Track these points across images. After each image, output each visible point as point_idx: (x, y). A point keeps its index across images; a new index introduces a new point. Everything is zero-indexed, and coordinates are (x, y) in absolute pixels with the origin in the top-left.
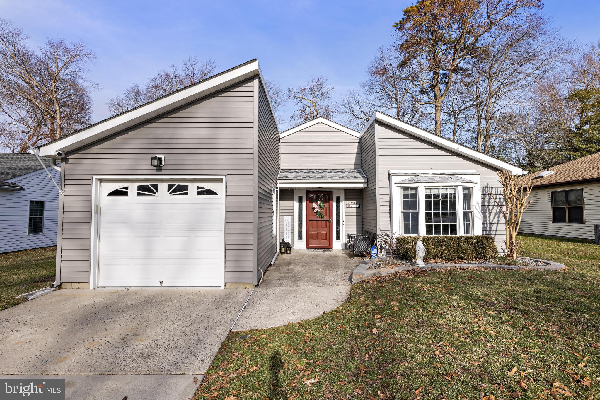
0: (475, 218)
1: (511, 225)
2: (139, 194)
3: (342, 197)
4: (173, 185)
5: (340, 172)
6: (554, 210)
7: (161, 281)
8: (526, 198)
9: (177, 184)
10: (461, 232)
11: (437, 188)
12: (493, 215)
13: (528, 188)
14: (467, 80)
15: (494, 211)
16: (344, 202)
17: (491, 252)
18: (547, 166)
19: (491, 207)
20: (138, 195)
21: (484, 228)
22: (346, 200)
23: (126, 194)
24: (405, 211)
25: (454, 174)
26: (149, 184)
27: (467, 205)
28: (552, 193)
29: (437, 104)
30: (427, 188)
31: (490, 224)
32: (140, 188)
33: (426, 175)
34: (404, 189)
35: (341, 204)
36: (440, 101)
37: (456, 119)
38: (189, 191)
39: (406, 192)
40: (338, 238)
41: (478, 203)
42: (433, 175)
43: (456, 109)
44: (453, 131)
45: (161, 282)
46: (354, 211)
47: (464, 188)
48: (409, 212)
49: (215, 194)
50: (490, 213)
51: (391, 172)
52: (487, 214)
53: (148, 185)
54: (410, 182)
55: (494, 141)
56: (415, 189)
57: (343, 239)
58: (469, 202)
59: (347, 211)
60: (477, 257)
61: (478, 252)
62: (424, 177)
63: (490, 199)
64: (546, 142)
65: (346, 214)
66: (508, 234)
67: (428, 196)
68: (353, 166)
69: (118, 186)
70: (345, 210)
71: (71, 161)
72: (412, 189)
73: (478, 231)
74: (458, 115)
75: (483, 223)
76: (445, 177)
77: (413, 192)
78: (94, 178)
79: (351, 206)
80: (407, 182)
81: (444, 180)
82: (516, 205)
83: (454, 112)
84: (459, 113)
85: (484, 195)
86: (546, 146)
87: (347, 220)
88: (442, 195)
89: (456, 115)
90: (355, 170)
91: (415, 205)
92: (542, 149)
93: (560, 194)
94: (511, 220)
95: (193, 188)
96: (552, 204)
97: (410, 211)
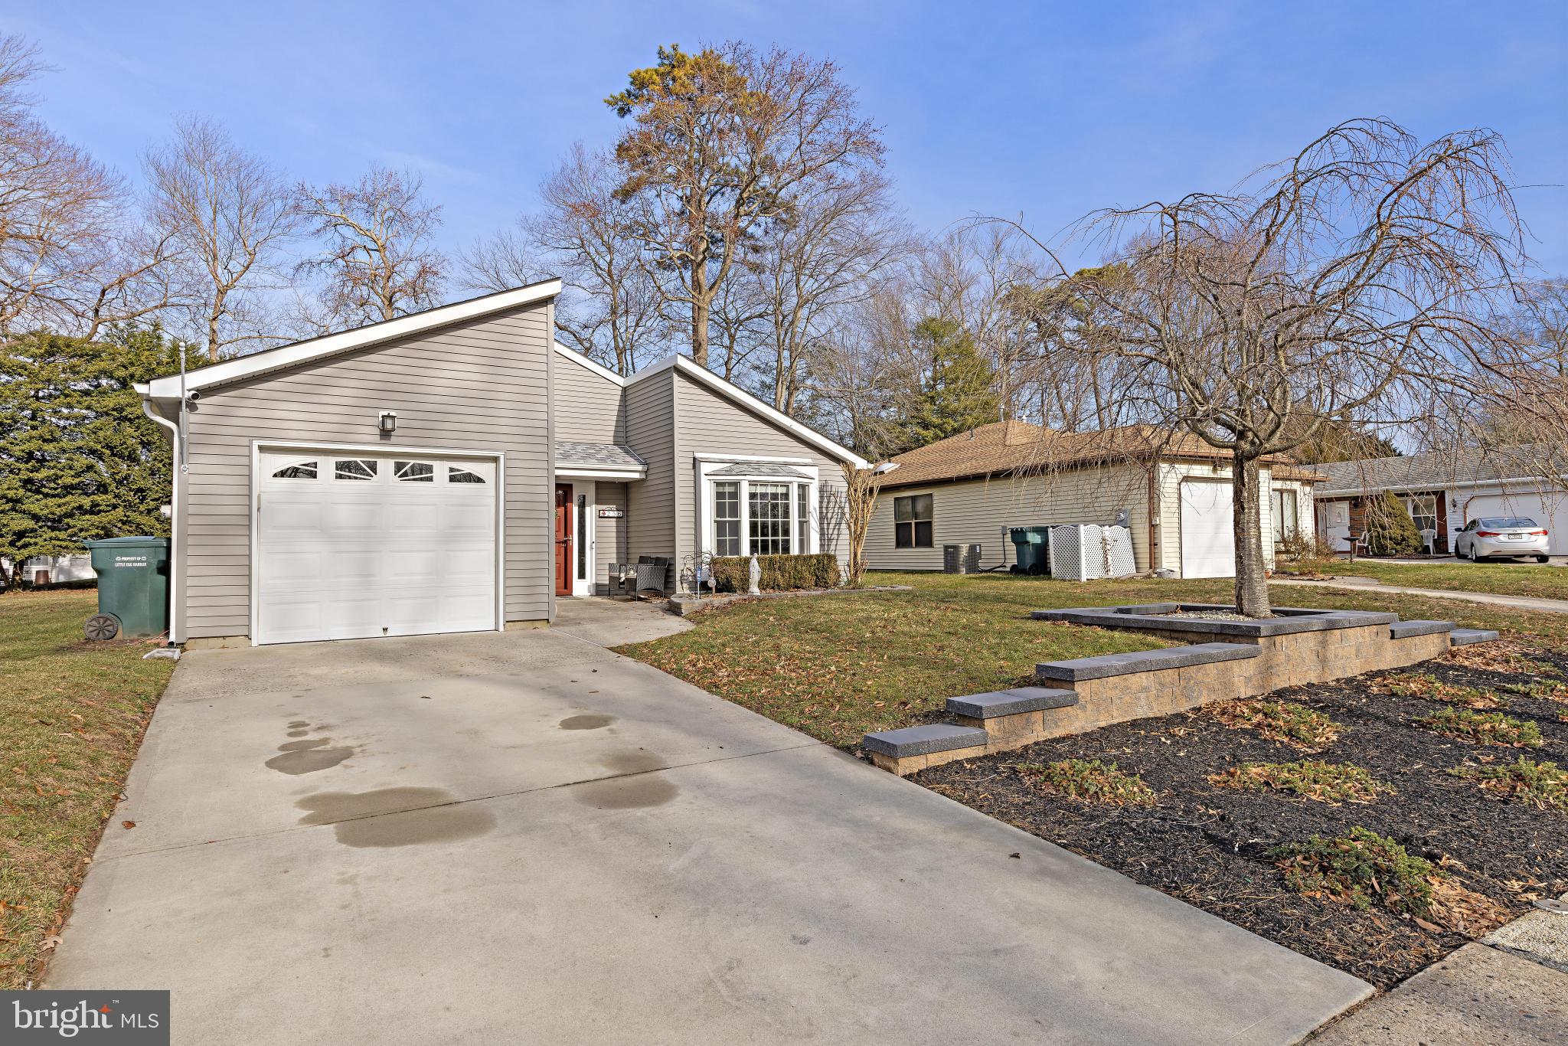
0: (812, 531)
1: (855, 539)
2: (339, 477)
3: (591, 495)
4: (404, 465)
5: (591, 450)
6: (898, 526)
7: (385, 627)
8: (873, 501)
9: (412, 462)
10: (795, 550)
11: (764, 484)
12: (832, 526)
13: (875, 488)
14: (751, 257)
15: (833, 521)
16: (594, 506)
17: (832, 575)
18: (888, 456)
19: (829, 515)
20: (336, 478)
21: (822, 546)
22: (598, 502)
23: (313, 475)
24: (719, 519)
25: (786, 464)
26: (358, 460)
27: (803, 511)
28: (896, 499)
29: (700, 304)
30: (752, 484)
31: (829, 540)
32: (340, 466)
33: (748, 463)
34: (719, 484)
35: (588, 509)
36: (707, 299)
37: (732, 338)
38: (435, 474)
39: (721, 490)
40: (582, 575)
41: (815, 509)
42: (758, 463)
43: (732, 315)
44: (726, 363)
45: (385, 630)
46: (613, 523)
47: (799, 486)
48: (726, 521)
49: (479, 480)
50: (828, 524)
51: (698, 455)
52: (825, 526)
53: (356, 462)
54: (728, 472)
55: (802, 397)
56: (736, 484)
57: (591, 577)
58: (804, 506)
59: (601, 524)
60: (816, 585)
61: (818, 577)
62: (745, 466)
63: (828, 502)
64: (884, 407)
65: (600, 529)
66: (852, 551)
67: (753, 496)
68: (612, 439)
69: (296, 461)
70: (596, 521)
71: (201, 409)
72: (731, 484)
73: (815, 549)
74: (737, 329)
75: (821, 540)
76: (776, 468)
77: (732, 489)
78: (256, 444)
79: (607, 514)
80: (724, 473)
81: (774, 473)
82: (863, 510)
83: (726, 320)
84: (738, 326)
85: (822, 497)
86: (884, 414)
87: (599, 540)
88: (772, 494)
89: (733, 331)
90: (616, 447)
91: (735, 510)
92: (878, 420)
93: (905, 502)
94: (855, 532)
95: (440, 470)
96: (895, 518)
97: (728, 519)
